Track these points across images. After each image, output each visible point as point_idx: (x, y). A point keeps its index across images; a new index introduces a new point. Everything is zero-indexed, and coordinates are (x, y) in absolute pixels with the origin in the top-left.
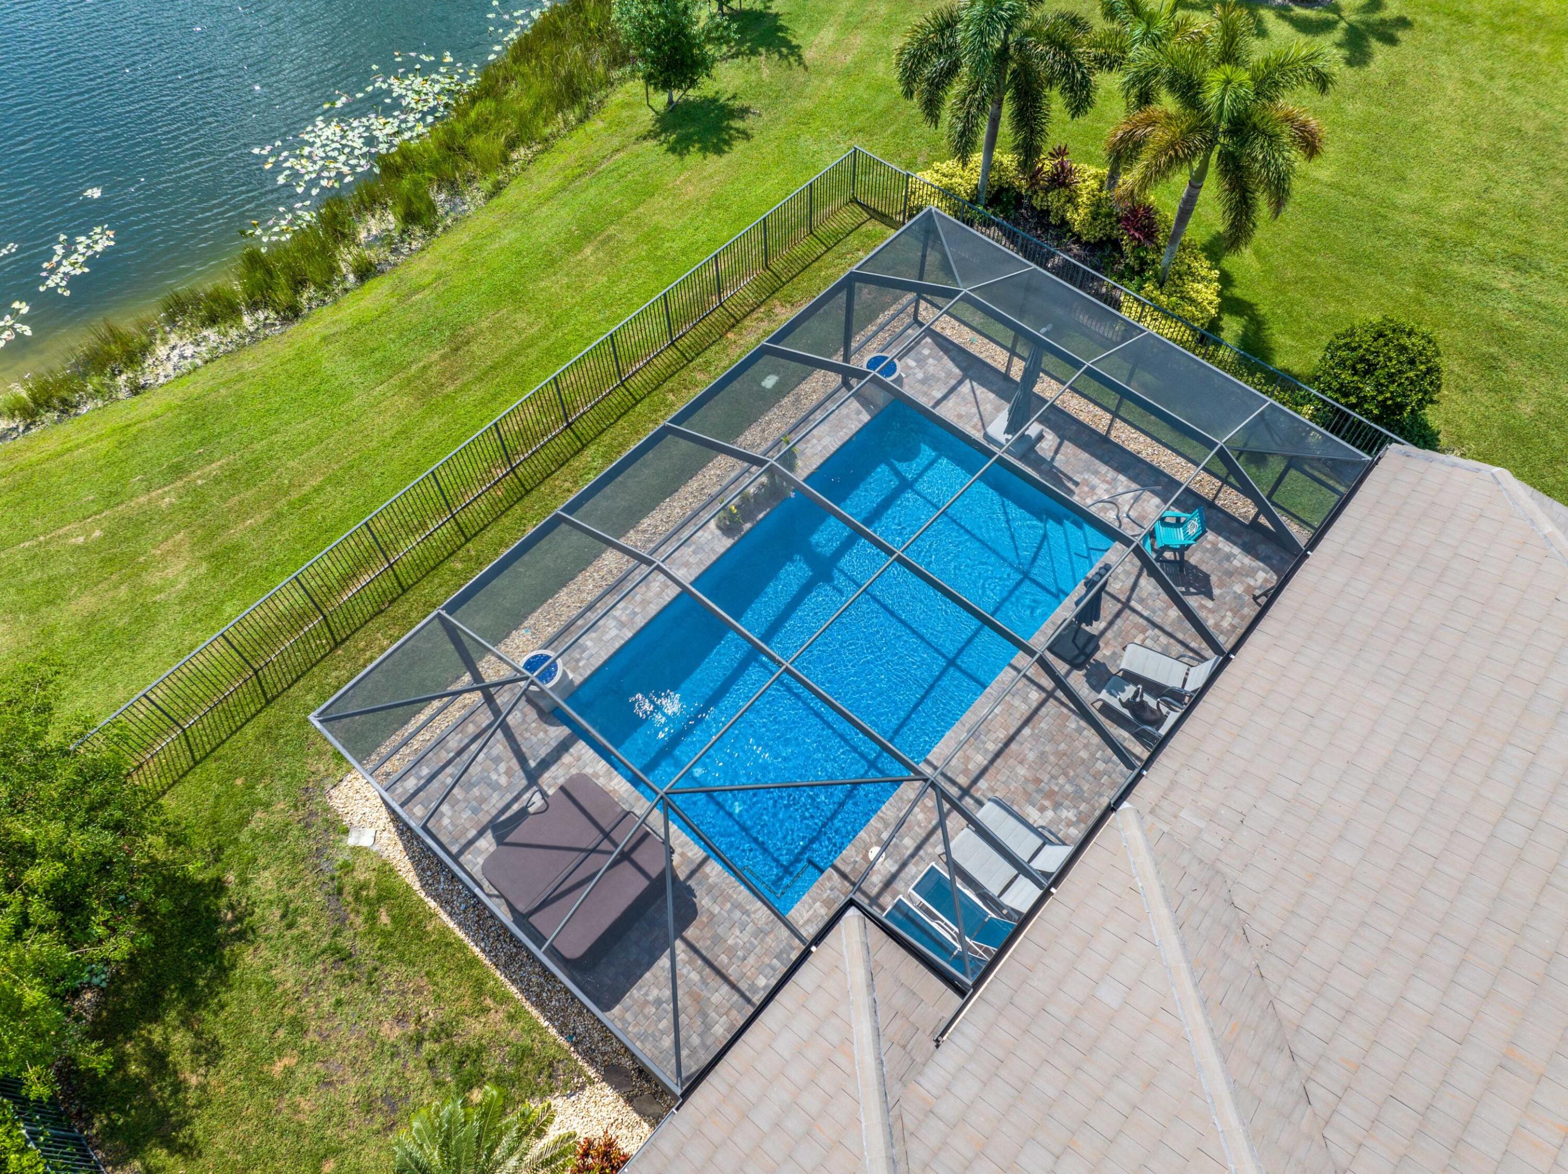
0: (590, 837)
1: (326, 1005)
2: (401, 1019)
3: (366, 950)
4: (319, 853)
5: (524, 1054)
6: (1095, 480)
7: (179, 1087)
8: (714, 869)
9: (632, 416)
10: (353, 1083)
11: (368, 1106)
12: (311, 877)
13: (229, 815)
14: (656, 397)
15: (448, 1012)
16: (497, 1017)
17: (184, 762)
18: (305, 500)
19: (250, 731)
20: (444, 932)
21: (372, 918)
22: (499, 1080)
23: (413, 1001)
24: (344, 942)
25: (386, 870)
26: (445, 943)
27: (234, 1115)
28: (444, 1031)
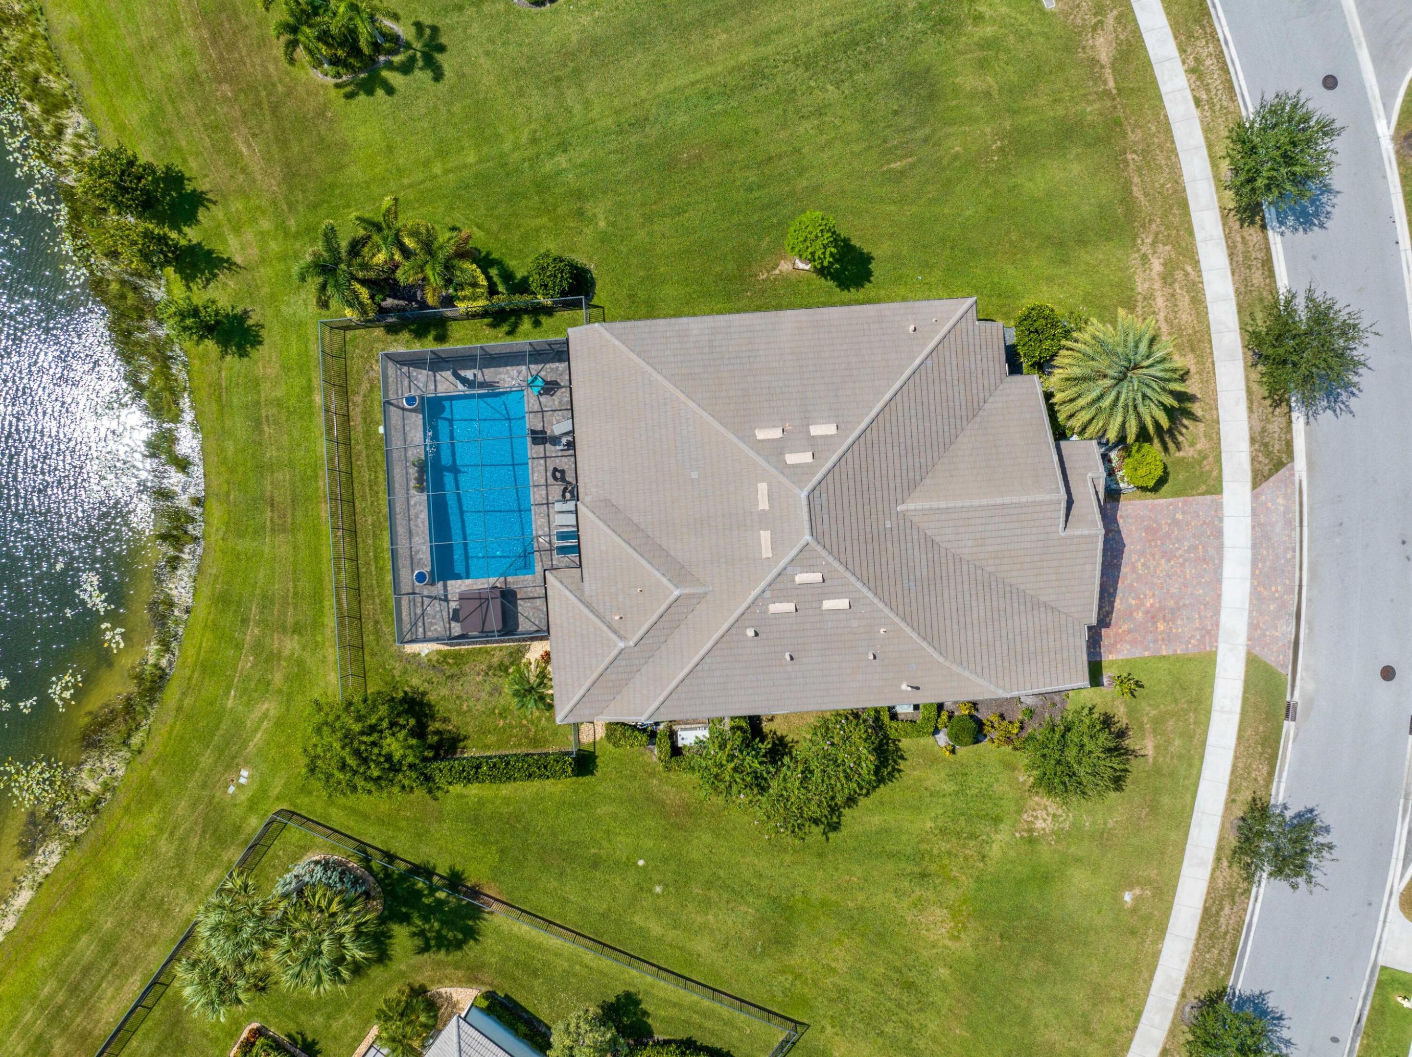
0: (477, 603)
1: (460, 688)
2: (478, 674)
3: (455, 670)
4: (419, 664)
5: (511, 654)
6: (502, 376)
7: (449, 732)
8: (509, 579)
9: (355, 480)
10: (483, 694)
11: (491, 694)
12: (424, 671)
13: (389, 679)
14: (355, 468)
15: (487, 663)
16: (497, 653)
17: (361, 680)
18: (296, 594)
19: (367, 658)
20: (467, 650)
21: (448, 664)
22: (512, 664)
23: (477, 669)
24: (448, 673)
25: (439, 652)
26: (470, 652)
27: (467, 724)
28: (490, 667)
